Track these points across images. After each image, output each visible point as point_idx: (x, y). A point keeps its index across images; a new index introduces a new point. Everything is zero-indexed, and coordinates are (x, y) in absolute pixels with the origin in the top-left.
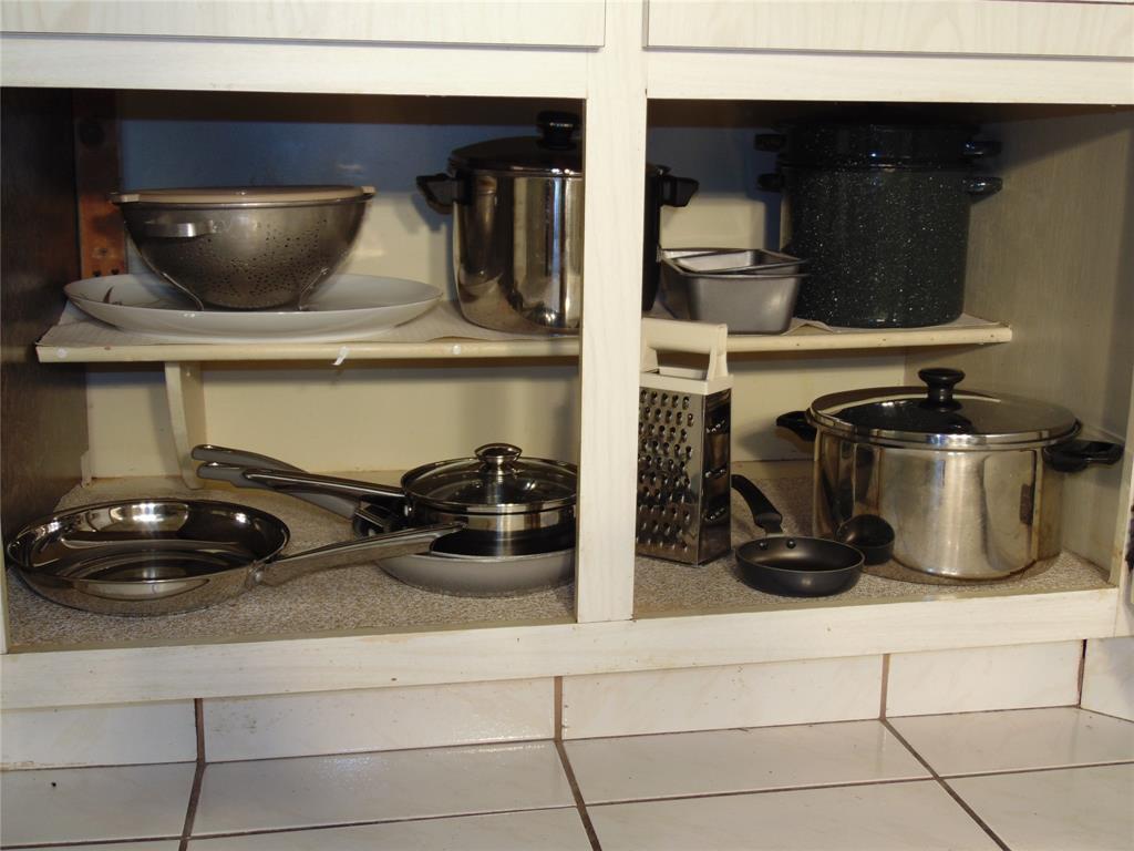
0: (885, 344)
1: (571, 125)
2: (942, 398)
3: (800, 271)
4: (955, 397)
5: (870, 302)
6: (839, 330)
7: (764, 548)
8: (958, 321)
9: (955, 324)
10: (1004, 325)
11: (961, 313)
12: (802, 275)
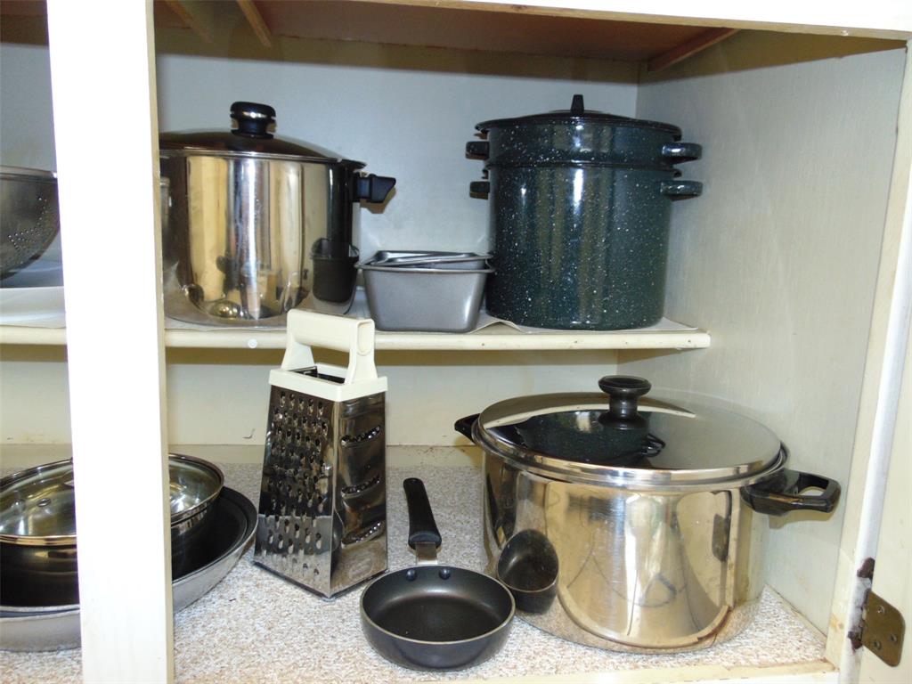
0: (576, 347)
1: (264, 116)
2: (623, 412)
3: (485, 267)
4: (640, 408)
5: (563, 303)
6: (530, 330)
7: (413, 579)
8: (659, 324)
9: (653, 328)
10: (702, 331)
11: (660, 317)
12: (487, 271)
